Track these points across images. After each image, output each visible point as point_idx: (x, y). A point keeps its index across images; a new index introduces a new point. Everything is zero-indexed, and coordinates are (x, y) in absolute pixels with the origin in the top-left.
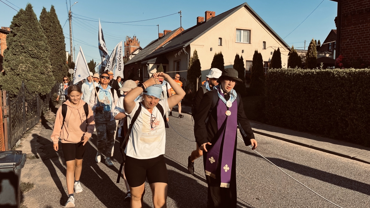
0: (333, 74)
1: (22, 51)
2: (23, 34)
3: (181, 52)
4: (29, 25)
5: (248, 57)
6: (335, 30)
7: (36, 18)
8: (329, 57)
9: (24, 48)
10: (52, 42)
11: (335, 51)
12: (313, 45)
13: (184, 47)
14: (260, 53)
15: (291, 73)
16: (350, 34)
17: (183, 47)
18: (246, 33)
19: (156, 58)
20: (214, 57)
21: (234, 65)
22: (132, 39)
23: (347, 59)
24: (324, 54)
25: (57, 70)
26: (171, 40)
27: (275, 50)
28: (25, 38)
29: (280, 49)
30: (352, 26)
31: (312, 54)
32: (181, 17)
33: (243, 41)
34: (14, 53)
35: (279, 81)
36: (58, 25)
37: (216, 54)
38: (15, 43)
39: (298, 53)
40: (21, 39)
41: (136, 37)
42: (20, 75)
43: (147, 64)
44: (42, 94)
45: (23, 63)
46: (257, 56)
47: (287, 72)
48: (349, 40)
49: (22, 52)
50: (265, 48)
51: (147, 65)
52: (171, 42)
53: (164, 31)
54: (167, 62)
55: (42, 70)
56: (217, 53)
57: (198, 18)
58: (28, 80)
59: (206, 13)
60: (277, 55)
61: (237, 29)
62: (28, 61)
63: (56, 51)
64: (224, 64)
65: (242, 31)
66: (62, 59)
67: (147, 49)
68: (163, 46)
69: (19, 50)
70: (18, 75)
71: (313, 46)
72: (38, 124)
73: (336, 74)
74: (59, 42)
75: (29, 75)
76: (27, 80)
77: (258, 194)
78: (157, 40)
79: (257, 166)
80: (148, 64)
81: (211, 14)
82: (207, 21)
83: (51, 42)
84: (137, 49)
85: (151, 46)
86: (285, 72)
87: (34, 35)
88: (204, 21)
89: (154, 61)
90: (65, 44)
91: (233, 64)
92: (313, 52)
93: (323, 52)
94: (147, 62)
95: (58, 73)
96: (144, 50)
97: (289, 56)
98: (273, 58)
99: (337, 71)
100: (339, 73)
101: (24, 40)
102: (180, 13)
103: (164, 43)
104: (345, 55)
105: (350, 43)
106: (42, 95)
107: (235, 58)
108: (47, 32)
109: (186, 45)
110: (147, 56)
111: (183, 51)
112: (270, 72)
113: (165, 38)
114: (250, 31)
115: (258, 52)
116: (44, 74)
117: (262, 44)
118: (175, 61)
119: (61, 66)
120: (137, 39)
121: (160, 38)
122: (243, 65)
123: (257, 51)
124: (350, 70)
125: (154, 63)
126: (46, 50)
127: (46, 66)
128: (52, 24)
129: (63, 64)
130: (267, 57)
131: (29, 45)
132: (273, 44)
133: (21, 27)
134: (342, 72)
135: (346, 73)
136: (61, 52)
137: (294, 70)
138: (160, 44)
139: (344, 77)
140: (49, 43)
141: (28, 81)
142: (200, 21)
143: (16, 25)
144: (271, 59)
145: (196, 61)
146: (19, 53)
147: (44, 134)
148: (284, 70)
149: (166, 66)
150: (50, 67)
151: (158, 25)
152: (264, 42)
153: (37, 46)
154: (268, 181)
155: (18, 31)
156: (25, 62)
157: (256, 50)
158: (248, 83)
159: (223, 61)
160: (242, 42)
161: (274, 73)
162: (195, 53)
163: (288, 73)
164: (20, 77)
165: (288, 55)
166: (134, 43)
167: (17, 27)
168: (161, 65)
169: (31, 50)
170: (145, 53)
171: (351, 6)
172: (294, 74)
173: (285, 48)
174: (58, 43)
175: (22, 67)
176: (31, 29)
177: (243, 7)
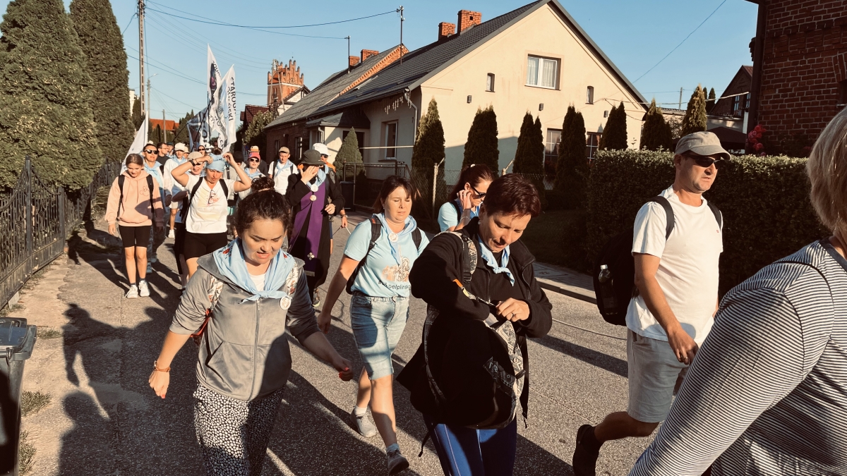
0: (741, 166)
1: (27, 84)
2: (31, 45)
3: (400, 103)
4: (47, 25)
5: (552, 120)
6: (750, 67)
7: (61, 10)
8: (734, 127)
9: (32, 79)
10: (98, 67)
11: (746, 115)
12: (698, 98)
13: (407, 90)
14: (580, 114)
15: (647, 162)
16: (782, 77)
17: (406, 92)
18: (550, 65)
19: (342, 114)
20: (476, 118)
21: (520, 139)
22: (286, 66)
23: (773, 135)
24: (721, 121)
25: (108, 132)
26: (378, 74)
27: (614, 108)
28: (35, 54)
29: (625, 104)
30: (788, 61)
31: (696, 119)
32: (402, 20)
33: (543, 84)
34: (7, 89)
35: (621, 179)
36: (111, 26)
37: (479, 111)
38: (11, 66)
39: (664, 115)
40: (27, 58)
41: (295, 61)
42: (21, 142)
43: (320, 126)
44: (71, 187)
45: (28, 112)
46: (574, 120)
47: (640, 159)
48: (780, 91)
49: (27, 87)
50: (591, 102)
51: (319, 129)
52: (377, 79)
53: (362, 52)
54: (367, 125)
55: (73, 131)
56: (483, 109)
57: (441, 25)
58: (40, 153)
59: (460, 14)
60: (617, 117)
61: (529, 55)
62: (39, 110)
63: (105, 87)
64: (497, 134)
65: (541, 60)
66: (121, 107)
67: (321, 91)
68: (358, 87)
69: (21, 83)
70: (17, 141)
71: (698, 102)
72: (61, 257)
73: (748, 167)
74: (114, 66)
75: (43, 143)
76: (37, 153)
77: (563, 431)
78: (345, 72)
79: (563, 367)
80: (323, 128)
81: (471, 18)
82: (461, 33)
83: (95, 65)
84: (298, 92)
85: (330, 86)
86: (634, 159)
87: (56, 48)
88: (456, 32)
89: (336, 119)
90: (128, 72)
91: (518, 134)
92: (697, 116)
93: (721, 116)
94: (320, 122)
95: (109, 140)
96: (313, 94)
97: (644, 122)
98: (608, 124)
99: (749, 160)
100: (754, 165)
101: (32, 59)
102: (400, 11)
103: (360, 81)
104: (770, 126)
105: (781, 98)
106: (71, 189)
107: (522, 122)
108: (85, 42)
109: (412, 87)
110: (320, 109)
111: (405, 100)
112: (600, 157)
113: (363, 69)
114: (559, 60)
115: (576, 111)
116: (76, 140)
117: (586, 92)
118: (385, 123)
119: (118, 124)
120: (298, 68)
121: (351, 68)
122: (541, 138)
123: (574, 108)
124: (777, 160)
125: (337, 124)
126: (84, 86)
127: (84, 123)
128: (98, 23)
129: (122, 119)
130: (594, 122)
131: (45, 72)
132: (611, 94)
133: (27, 30)
134: (760, 164)
135: (769, 165)
136: (117, 89)
137: (654, 155)
138: (351, 82)
139: (765, 174)
140: (91, 68)
141: (39, 156)
142: (445, 33)
143: (15, 24)
144: (604, 126)
145: (433, 124)
146: (20, 89)
147: (74, 280)
148: (633, 154)
149: (363, 134)
150: (91, 125)
151: (349, 38)
152: (590, 88)
153: (63, 75)
154: (586, 401)
155: (19, 37)
156: (32, 111)
157: (572, 105)
158: (550, 180)
159: (496, 128)
160: (540, 85)
161: (609, 159)
162: (433, 106)
163: (640, 161)
164: (20, 146)
165: (643, 120)
166: (291, 76)
167: (16, 29)
168: (353, 132)
169: (48, 85)
170: (316, 102)
171: (788, 14)
172: (653, 164)
173: (636, 104)
174: (111, 69)
175: (26, 122)
176: (50, 35)
177: (546, 6)
